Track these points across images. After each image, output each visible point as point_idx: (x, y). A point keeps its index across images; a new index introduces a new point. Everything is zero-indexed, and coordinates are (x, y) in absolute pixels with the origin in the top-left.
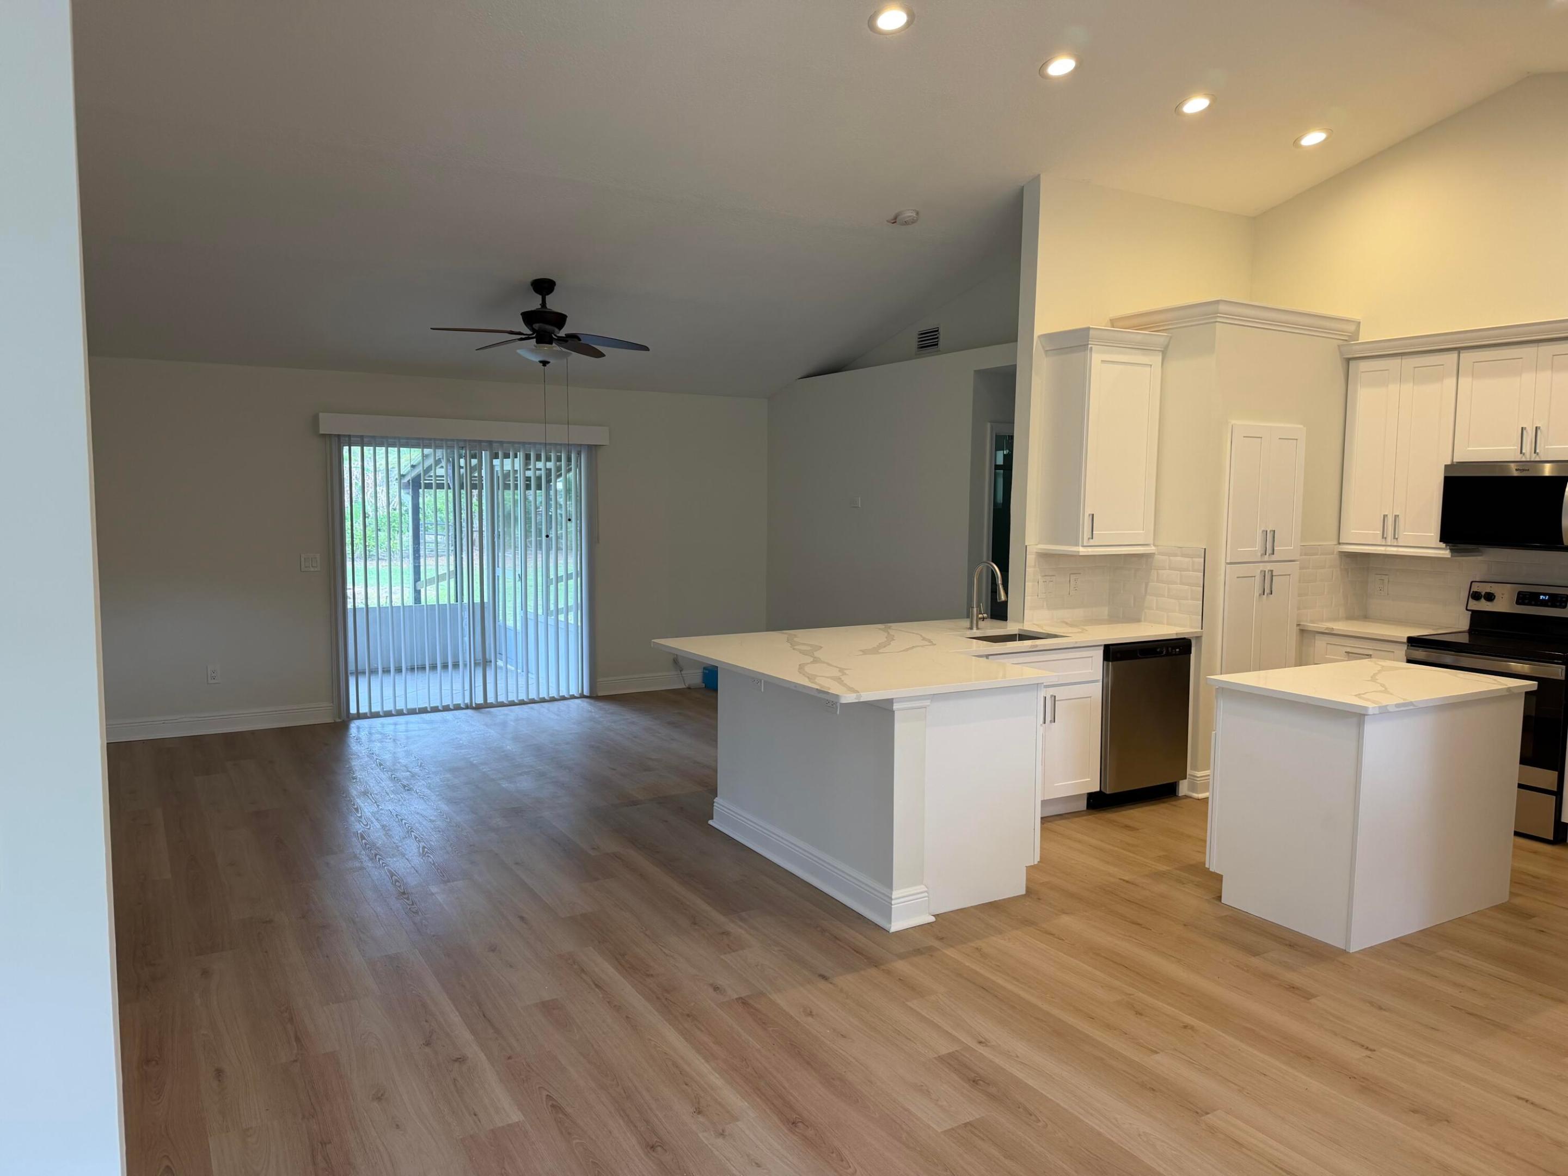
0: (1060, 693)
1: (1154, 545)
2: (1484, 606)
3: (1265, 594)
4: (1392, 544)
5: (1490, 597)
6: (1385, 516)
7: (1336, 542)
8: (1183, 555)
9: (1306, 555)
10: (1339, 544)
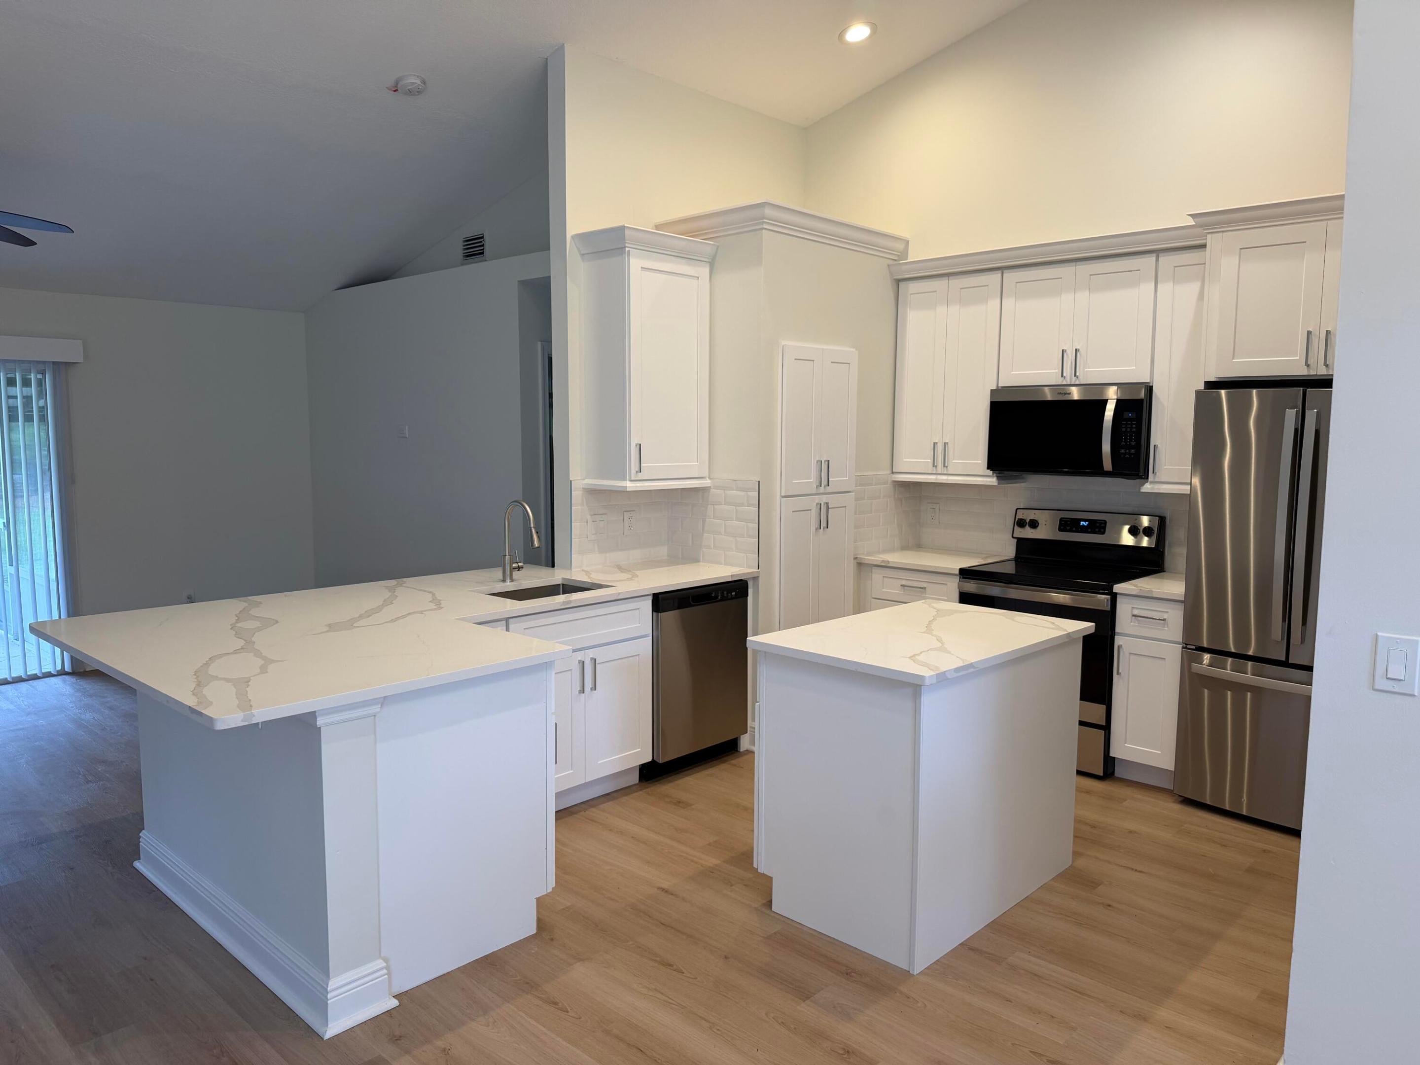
0: (601, 654)
1: (710, 478)
2: (1028, 533)
3: (822, 528)
4: (942, 473)
5: (1034, 524)
6: (935, 444)
7: (889, 472)
8: (738, 489)
9: (861, 485)
10: (893, 473)
